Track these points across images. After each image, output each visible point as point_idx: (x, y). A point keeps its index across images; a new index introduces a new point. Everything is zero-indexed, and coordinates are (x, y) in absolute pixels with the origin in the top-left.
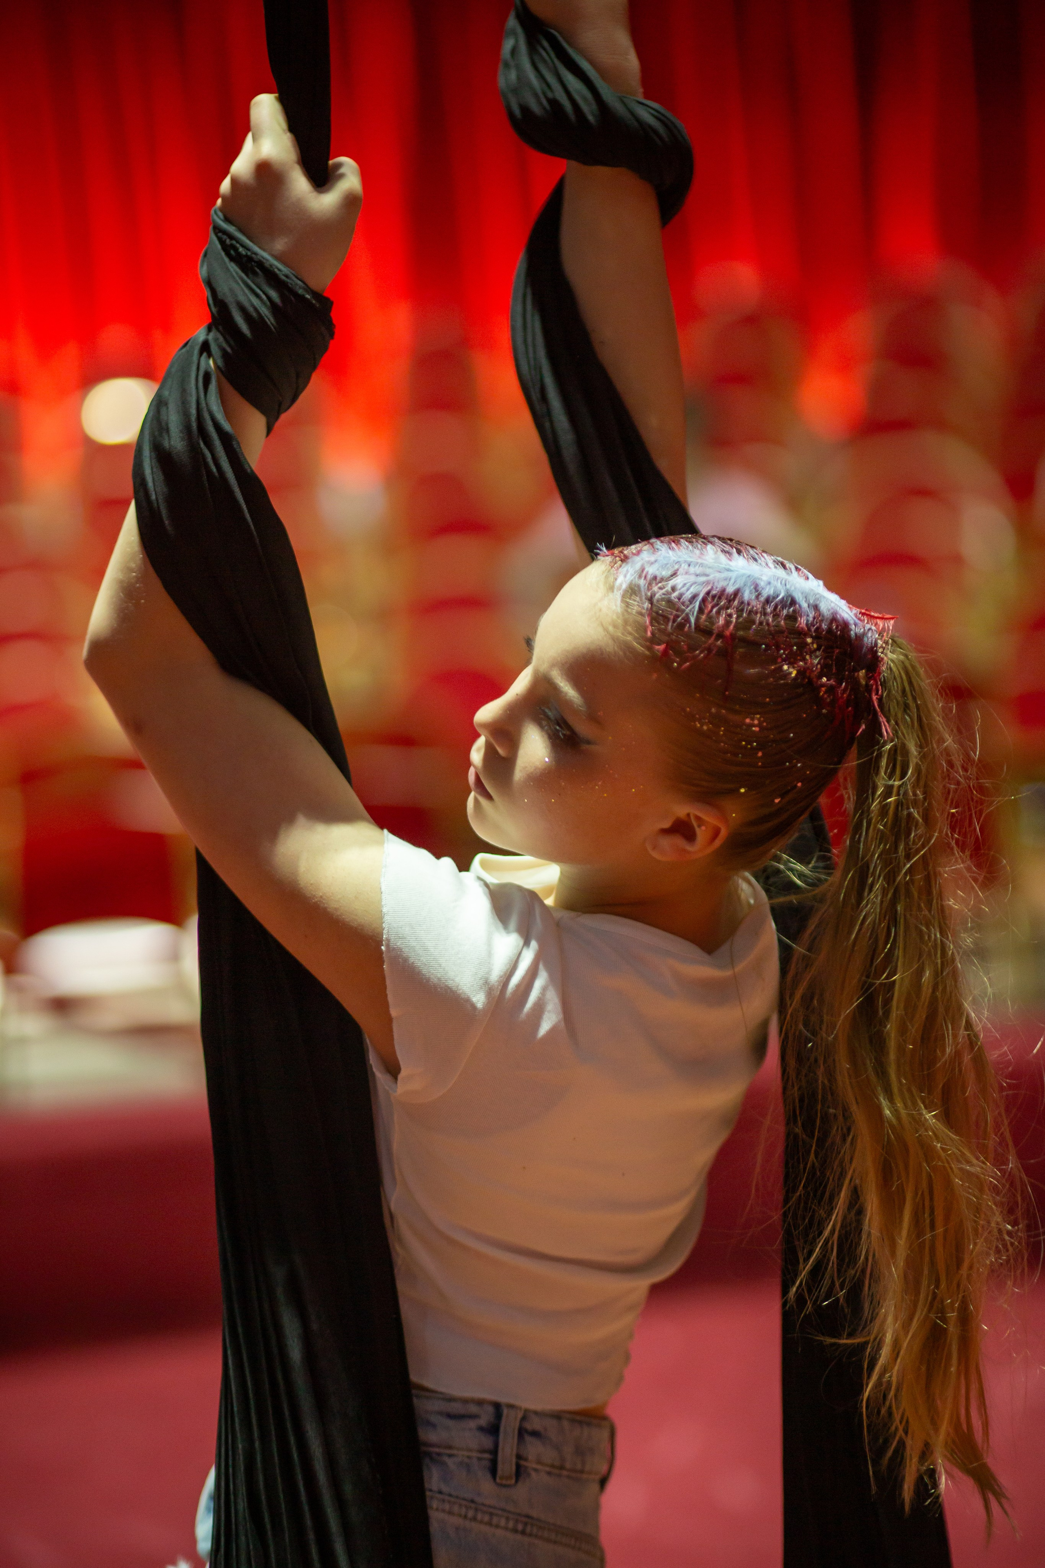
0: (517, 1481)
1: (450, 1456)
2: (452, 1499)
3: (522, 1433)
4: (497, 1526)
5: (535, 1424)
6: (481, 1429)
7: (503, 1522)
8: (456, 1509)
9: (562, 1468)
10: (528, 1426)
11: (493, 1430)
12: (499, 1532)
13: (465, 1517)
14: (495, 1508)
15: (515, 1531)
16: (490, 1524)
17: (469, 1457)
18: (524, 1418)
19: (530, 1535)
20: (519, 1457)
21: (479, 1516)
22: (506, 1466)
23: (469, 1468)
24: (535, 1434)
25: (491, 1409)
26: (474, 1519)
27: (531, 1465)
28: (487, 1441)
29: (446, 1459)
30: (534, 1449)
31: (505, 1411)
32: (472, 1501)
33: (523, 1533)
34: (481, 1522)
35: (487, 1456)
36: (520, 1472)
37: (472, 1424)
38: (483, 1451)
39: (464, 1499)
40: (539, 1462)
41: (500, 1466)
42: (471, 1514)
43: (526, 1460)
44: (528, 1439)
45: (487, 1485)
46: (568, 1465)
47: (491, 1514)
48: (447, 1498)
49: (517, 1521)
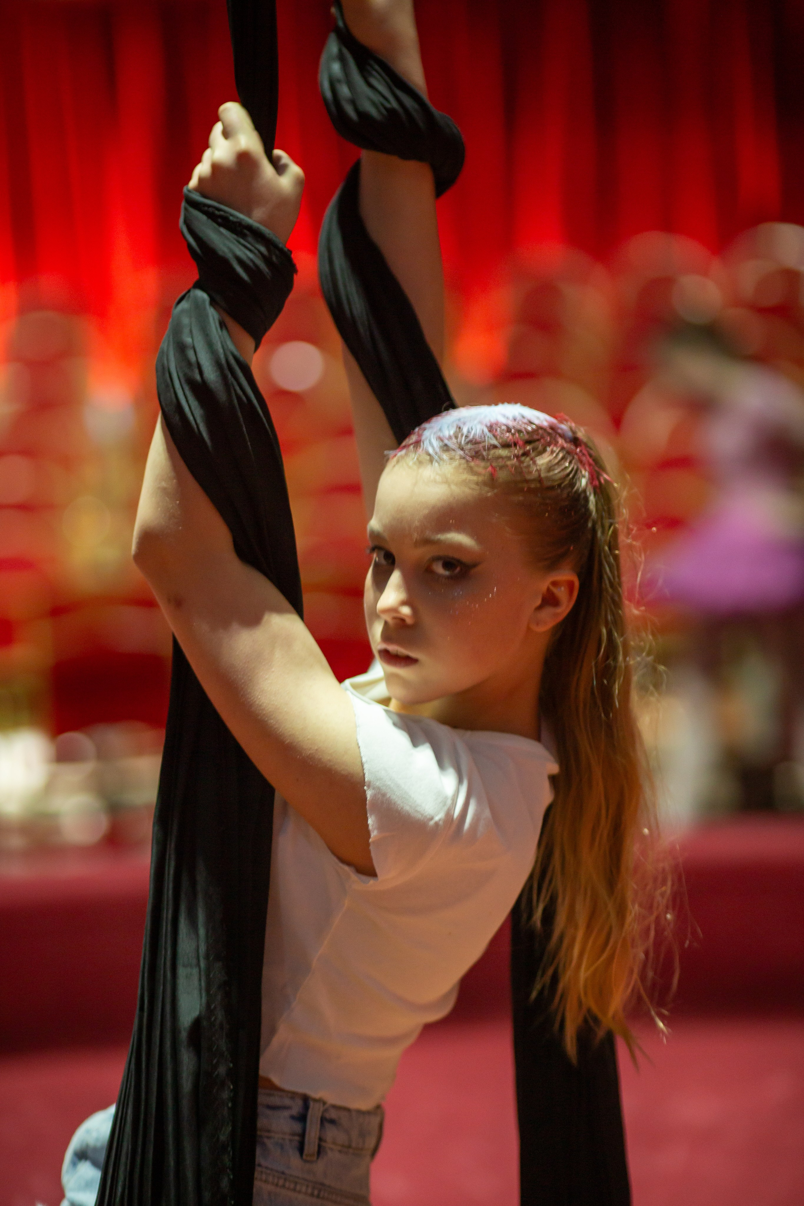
0: (318, 1158)
1: (268, 1138)
2: (268, 1172)
3: (323, 1120)
4: (300, 1192)
5: (333, 1114)
6: (293, 1117)
7: (304, 1189)
8: (270, 1179)
9: (349, 1147)
10: (327, 1116)
11: (302, 1118)
12: (301, 1197)
13: (277, 1185)
14: (298, 1177)
15: (312, 1195)
16: (294, 1190)
17: (283, 1139)
18: (326, 1110)
19: (323, 1198)
20: (320, 1139)
21: (287, 1184)
22: (311, 1147)
23: (282, 1147)
24: (332, 1122)
25: (299, 1103)
26: (283, 1186)
27: (328, 1145)
28: (297, 1127)
29: (266, 1140)
30: (331, 1133)
31: (311, 1104)
32: (283, 1173)
33: (318, 1197)
34: (288, 1189)
35: (297, 1138)
36: (320, 1151)
37: (286, 1113)
38: (293, 1134)
39: (277, 1171)
40: (334, 1143)
41: (306, 1147)
42: (281, 1182)
43: (325, 1141)
44: (327, 1125)
45: (295, 1160)
46: (354, 1145)
47: (296, 1183)
48: (264, 1170)
49: (314, 1188)
